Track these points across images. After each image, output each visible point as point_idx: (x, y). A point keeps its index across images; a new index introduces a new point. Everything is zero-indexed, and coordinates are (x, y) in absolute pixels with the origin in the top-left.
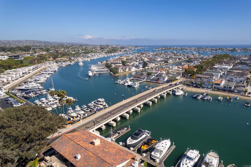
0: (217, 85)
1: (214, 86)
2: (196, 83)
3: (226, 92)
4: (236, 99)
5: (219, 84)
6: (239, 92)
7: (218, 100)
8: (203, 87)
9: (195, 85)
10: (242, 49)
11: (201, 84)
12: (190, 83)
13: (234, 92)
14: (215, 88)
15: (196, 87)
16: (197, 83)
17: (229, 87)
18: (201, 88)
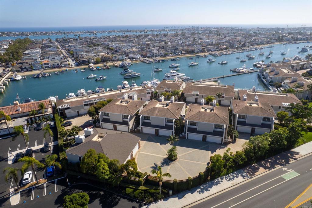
0: (46, 65)
1: (44, 66)
2: (25, 68)
3: (57, 68)
4: (67, 70)
5: (48, 63)
6: (65, 66)
7: (56, 74)
8: (34, 69)
9: (24, 70)
10: (31, 33)
11: (31, 66)
12: (19, 69)
13: (62, 67)
14: (45, 67)
15: (27, 71)
16: (27, 67)
17: (56, 63)
18: (33, 71)
